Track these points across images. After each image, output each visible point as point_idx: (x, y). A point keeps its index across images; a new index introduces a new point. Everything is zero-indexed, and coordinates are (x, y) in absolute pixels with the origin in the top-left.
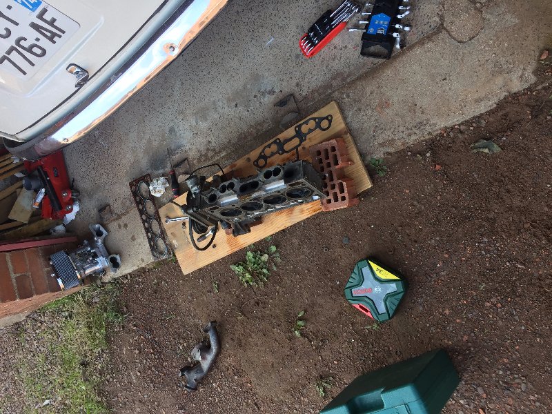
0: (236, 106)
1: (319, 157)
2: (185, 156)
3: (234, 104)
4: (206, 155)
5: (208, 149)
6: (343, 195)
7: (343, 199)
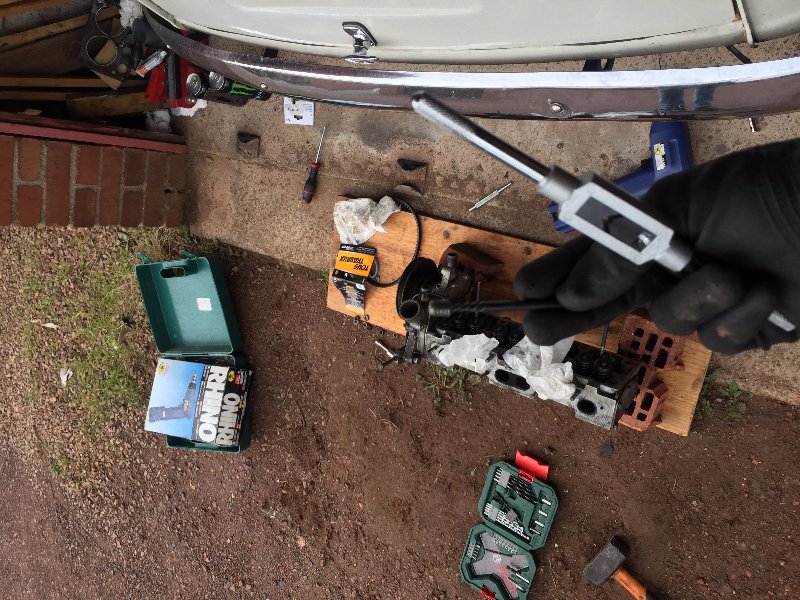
0: (561, 145)
1: (637, 339)
2: (425, 157)
3: (559, 141)
4: (462, 184)
5: (471, 177)
6: (644, 412)
7: (642, 417)
